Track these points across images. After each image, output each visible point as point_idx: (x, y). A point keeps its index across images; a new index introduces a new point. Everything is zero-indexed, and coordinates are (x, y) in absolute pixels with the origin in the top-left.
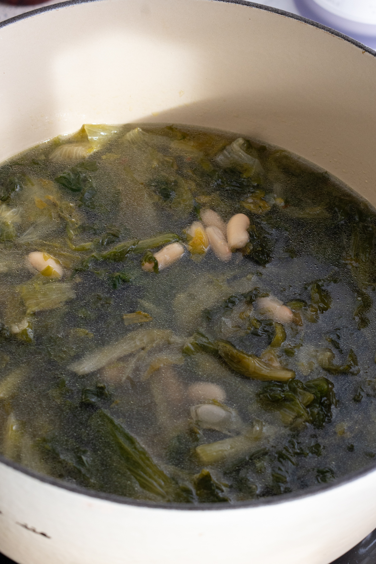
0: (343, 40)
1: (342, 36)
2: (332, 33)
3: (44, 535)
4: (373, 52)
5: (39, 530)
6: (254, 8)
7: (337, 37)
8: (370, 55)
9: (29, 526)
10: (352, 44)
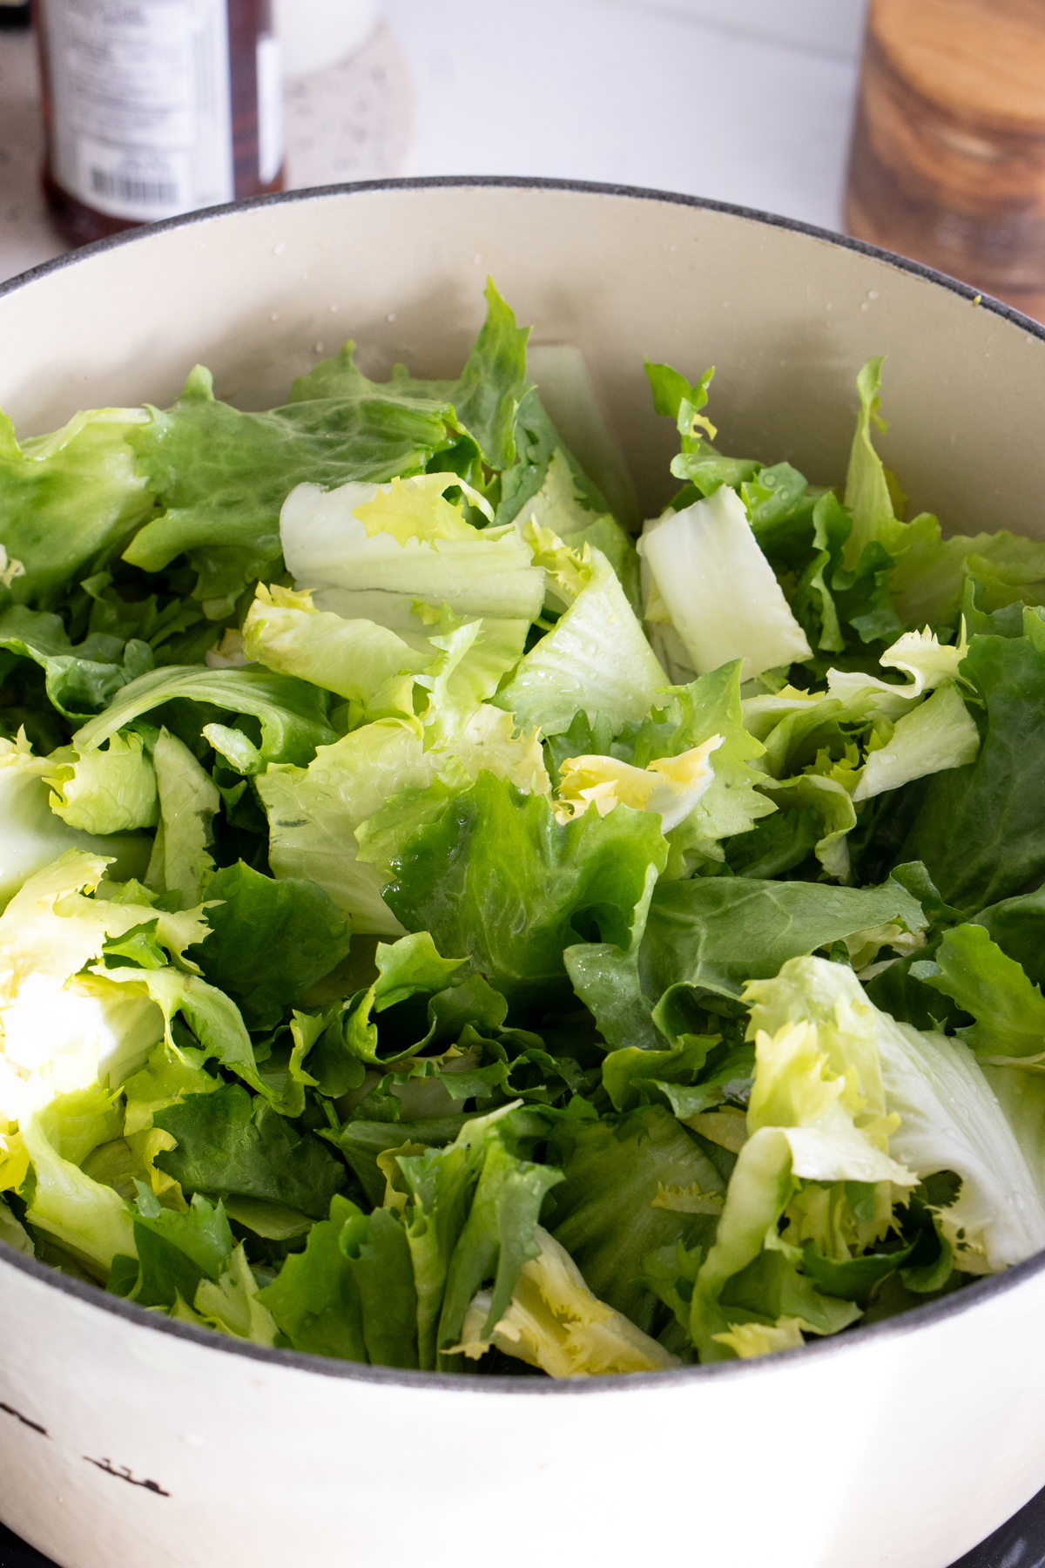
0: (928, 281)
1: (925, 273)
2: (901, 266)
3: (152, 1486)
4: (1002, 309)
5: (139, 1476)
6: (706, 212)
7: (913, 275)
8: (996, 316)
9: (115, 1467)
10: (951, 292)
